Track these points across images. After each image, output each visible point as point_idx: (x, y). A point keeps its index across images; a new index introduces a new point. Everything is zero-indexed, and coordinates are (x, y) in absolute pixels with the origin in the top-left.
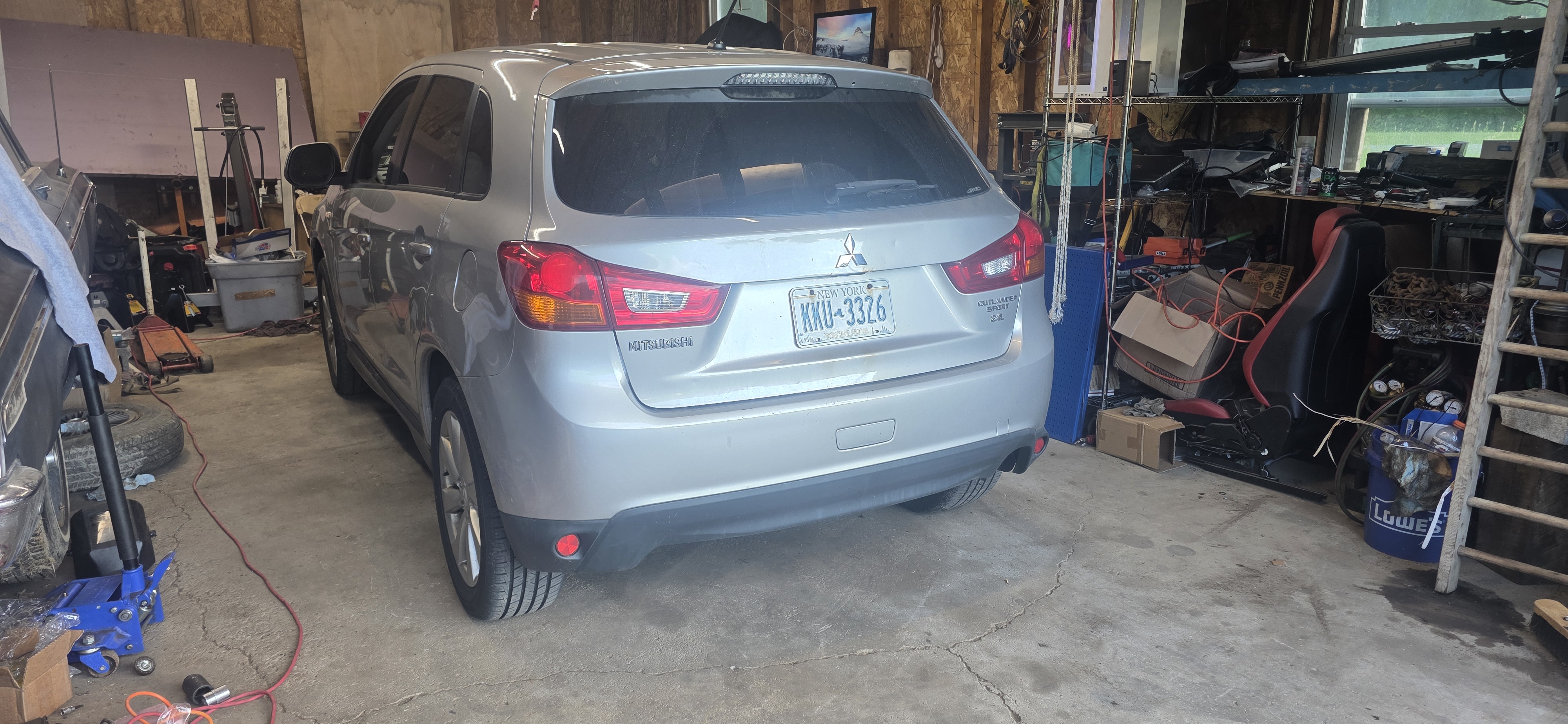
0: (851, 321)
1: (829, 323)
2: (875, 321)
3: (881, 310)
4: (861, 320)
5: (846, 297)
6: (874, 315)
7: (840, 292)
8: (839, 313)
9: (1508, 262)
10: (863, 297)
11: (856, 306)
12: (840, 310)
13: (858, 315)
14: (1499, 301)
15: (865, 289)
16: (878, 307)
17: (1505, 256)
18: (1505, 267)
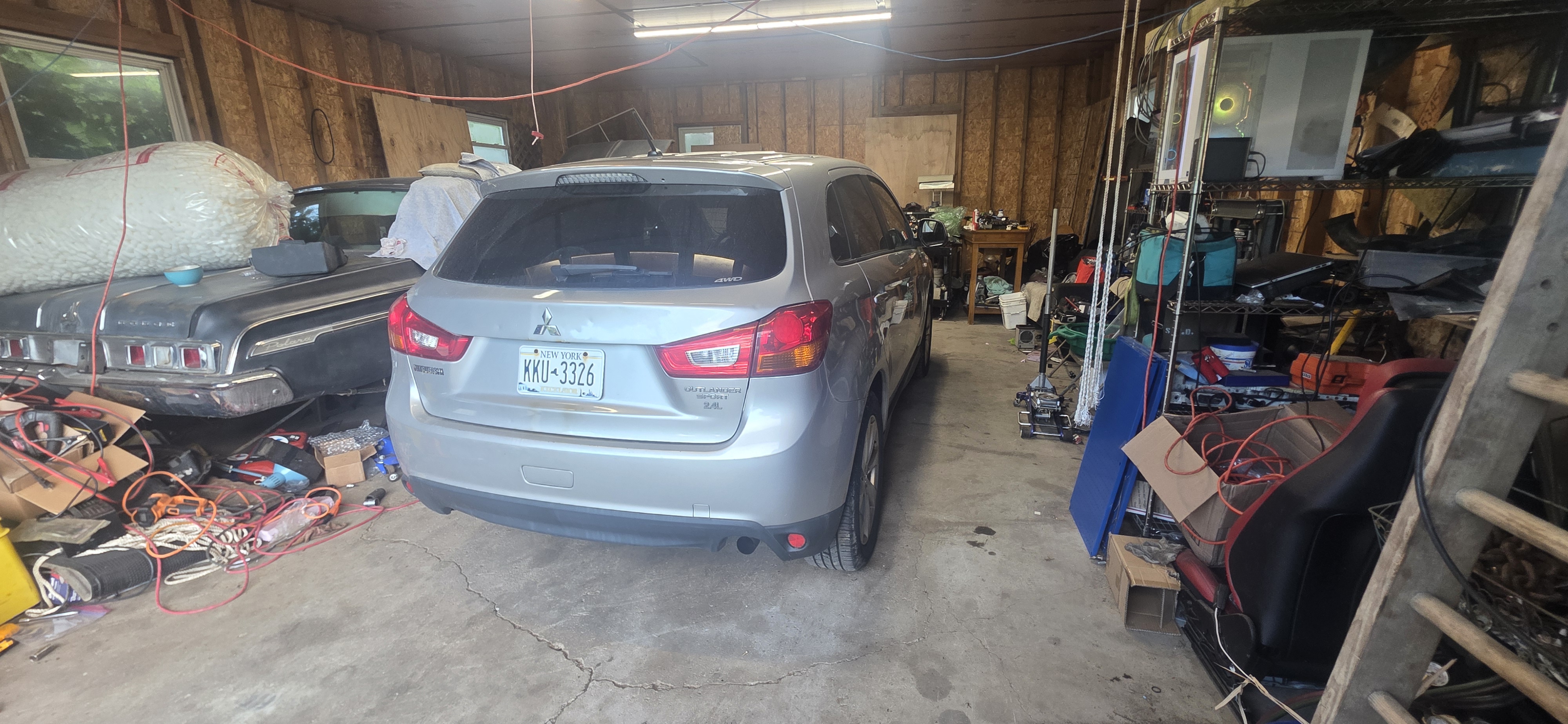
0: (563, 381)
1: (545, 379)
2: (583, 384)
3: (590, 376)
4: (572, 381)
5: (563, 360)
6: (583, 380)
7: (560, 356)
8: (555, 372)
9: (1406, 539)
10: (578, 362)
11: (571, 369)
12: (556, 370)
13: (570, 377)
14: (1372, 610)
15: (581, 356)
16: (589, 373)
17: (1403, 523)
18: (1398, 544)
